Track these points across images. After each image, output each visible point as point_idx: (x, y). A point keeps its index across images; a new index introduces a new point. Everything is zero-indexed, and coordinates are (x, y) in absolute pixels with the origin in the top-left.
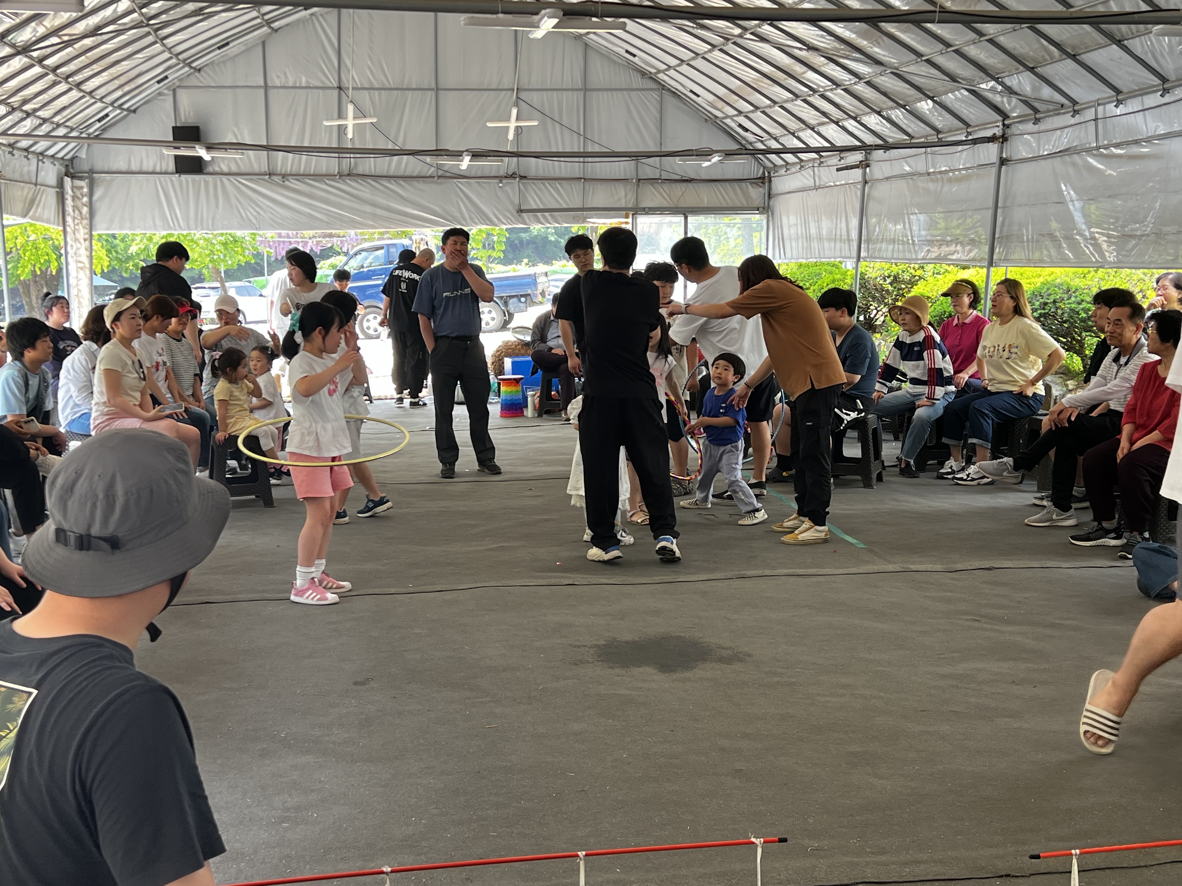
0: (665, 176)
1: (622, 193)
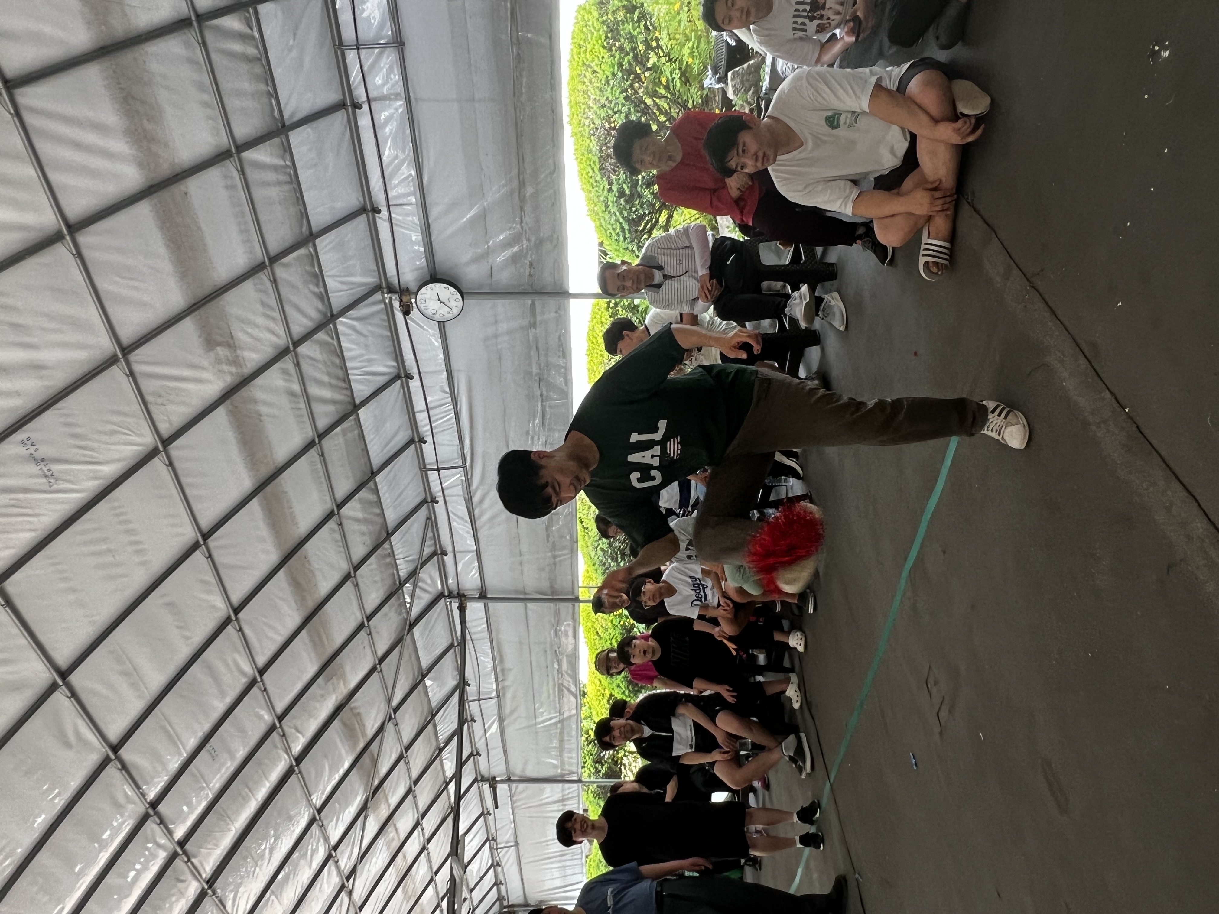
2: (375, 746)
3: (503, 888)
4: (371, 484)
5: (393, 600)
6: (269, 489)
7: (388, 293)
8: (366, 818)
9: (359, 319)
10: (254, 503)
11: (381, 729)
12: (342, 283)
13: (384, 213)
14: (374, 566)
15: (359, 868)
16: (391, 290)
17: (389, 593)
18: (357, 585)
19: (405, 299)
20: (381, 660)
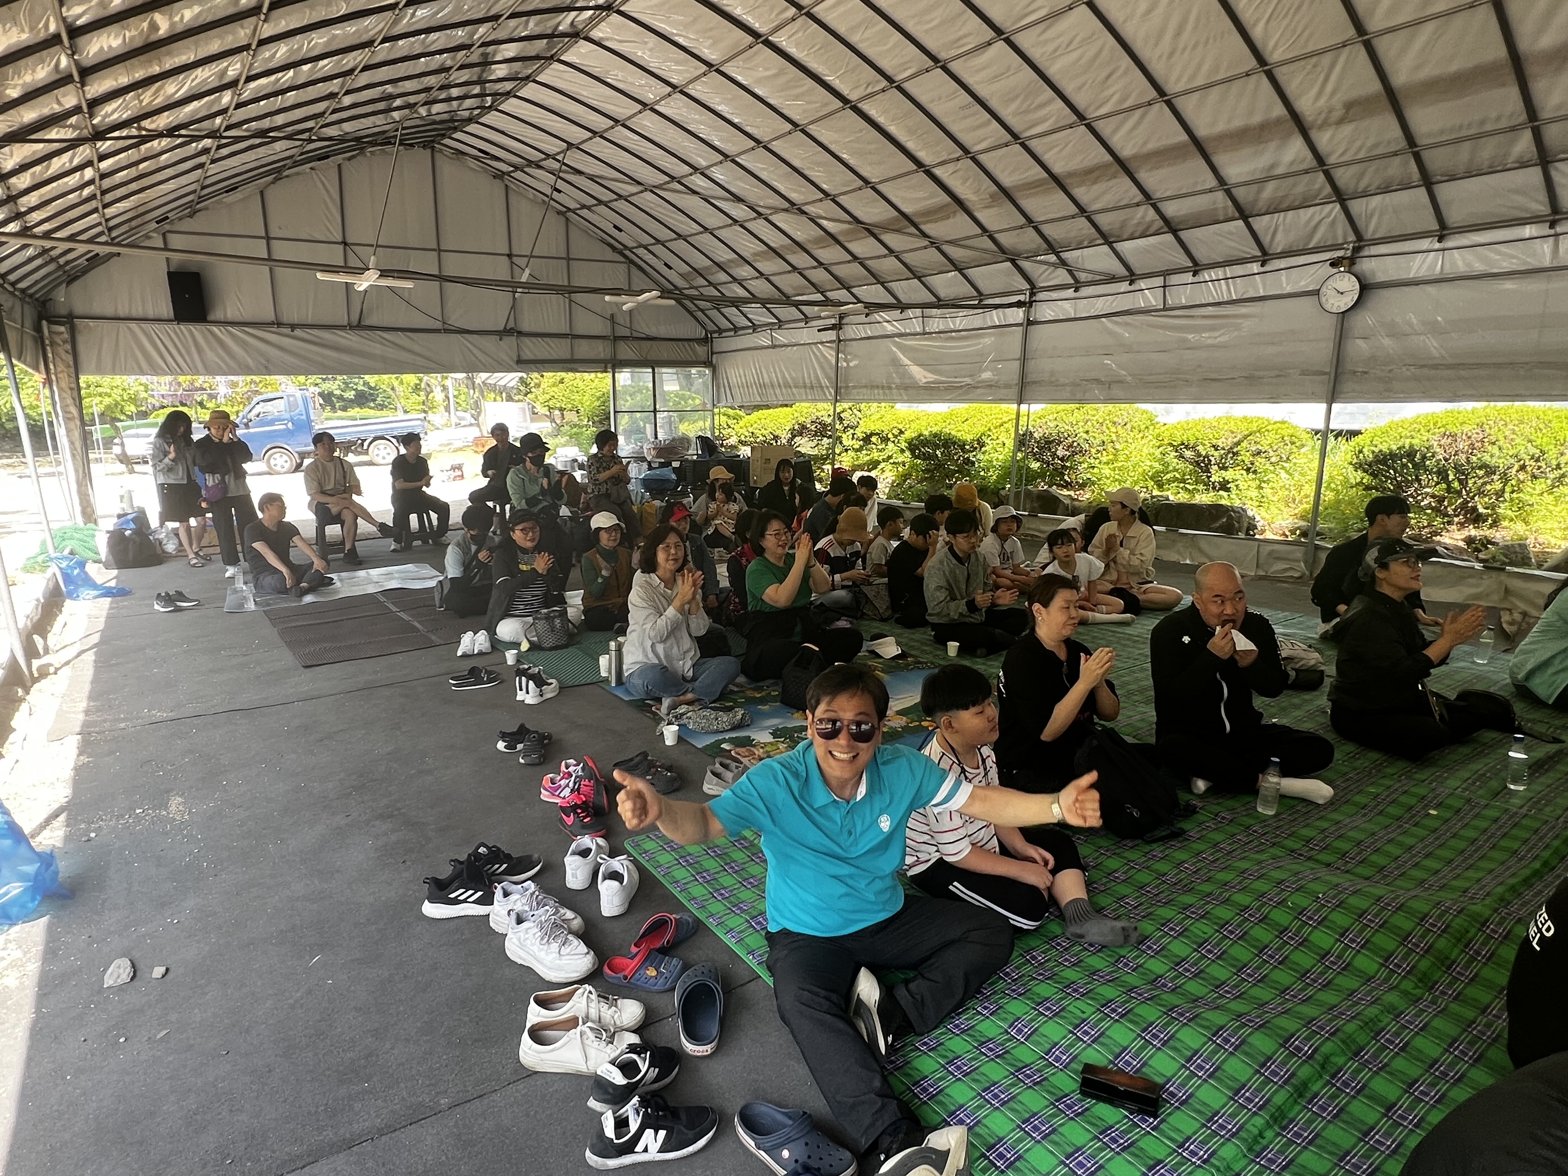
0: (635, 334)
1: (601, 349)
2: (913, 230)
3: (732, 333)
4: (1166, 229)
5: (1045, 246)
6: (1193, 148)
7: (1354, 248)
8: (849, 223)
9: (1333, 222)
10: (1184, 137)
11: (925, 235)
12: (1375, 209)
13: (1437, 246)
14: (1085, 232)
15: (804, 218)
16: (1357, 250)
17: (1053, 242)
18: (1073, 217)
19: (1345, 262)
20: (991, 237)
